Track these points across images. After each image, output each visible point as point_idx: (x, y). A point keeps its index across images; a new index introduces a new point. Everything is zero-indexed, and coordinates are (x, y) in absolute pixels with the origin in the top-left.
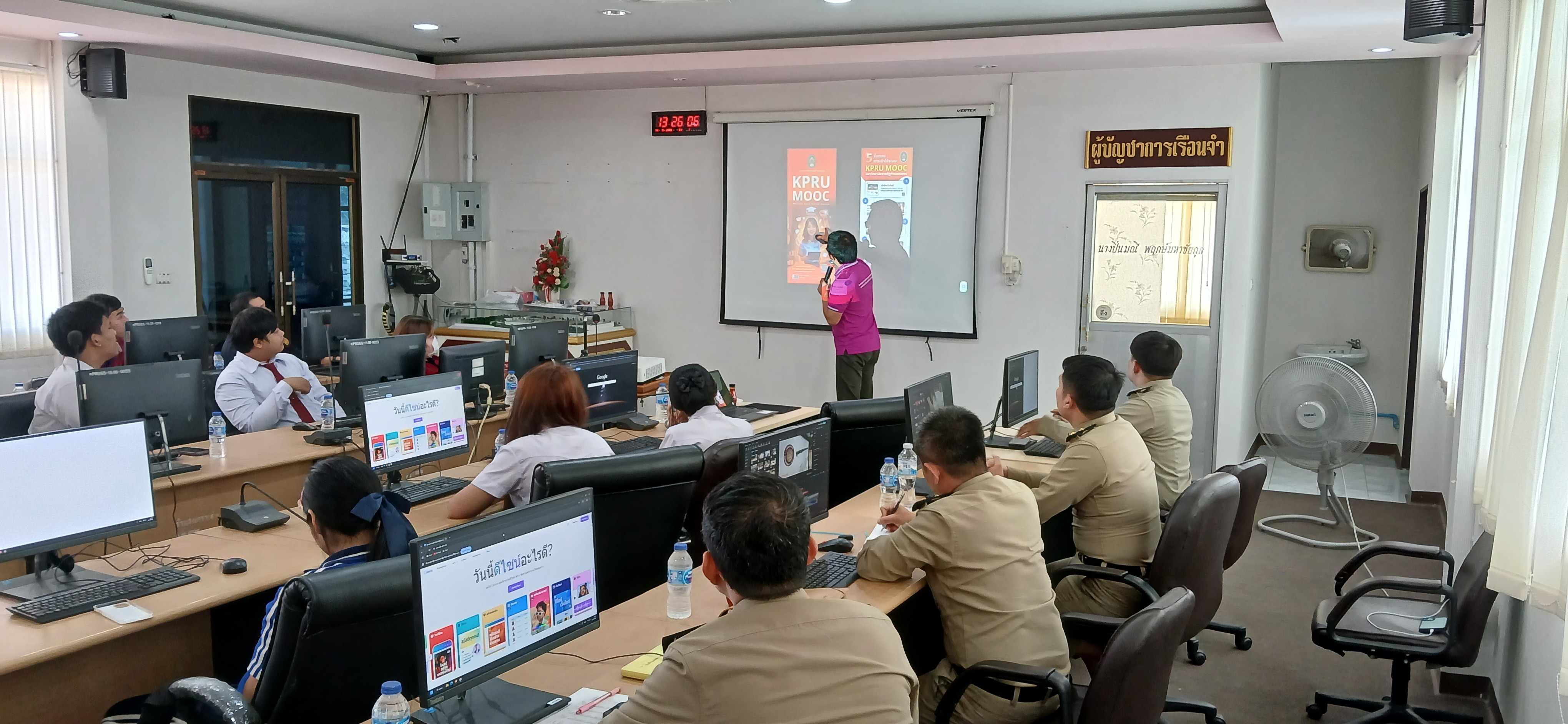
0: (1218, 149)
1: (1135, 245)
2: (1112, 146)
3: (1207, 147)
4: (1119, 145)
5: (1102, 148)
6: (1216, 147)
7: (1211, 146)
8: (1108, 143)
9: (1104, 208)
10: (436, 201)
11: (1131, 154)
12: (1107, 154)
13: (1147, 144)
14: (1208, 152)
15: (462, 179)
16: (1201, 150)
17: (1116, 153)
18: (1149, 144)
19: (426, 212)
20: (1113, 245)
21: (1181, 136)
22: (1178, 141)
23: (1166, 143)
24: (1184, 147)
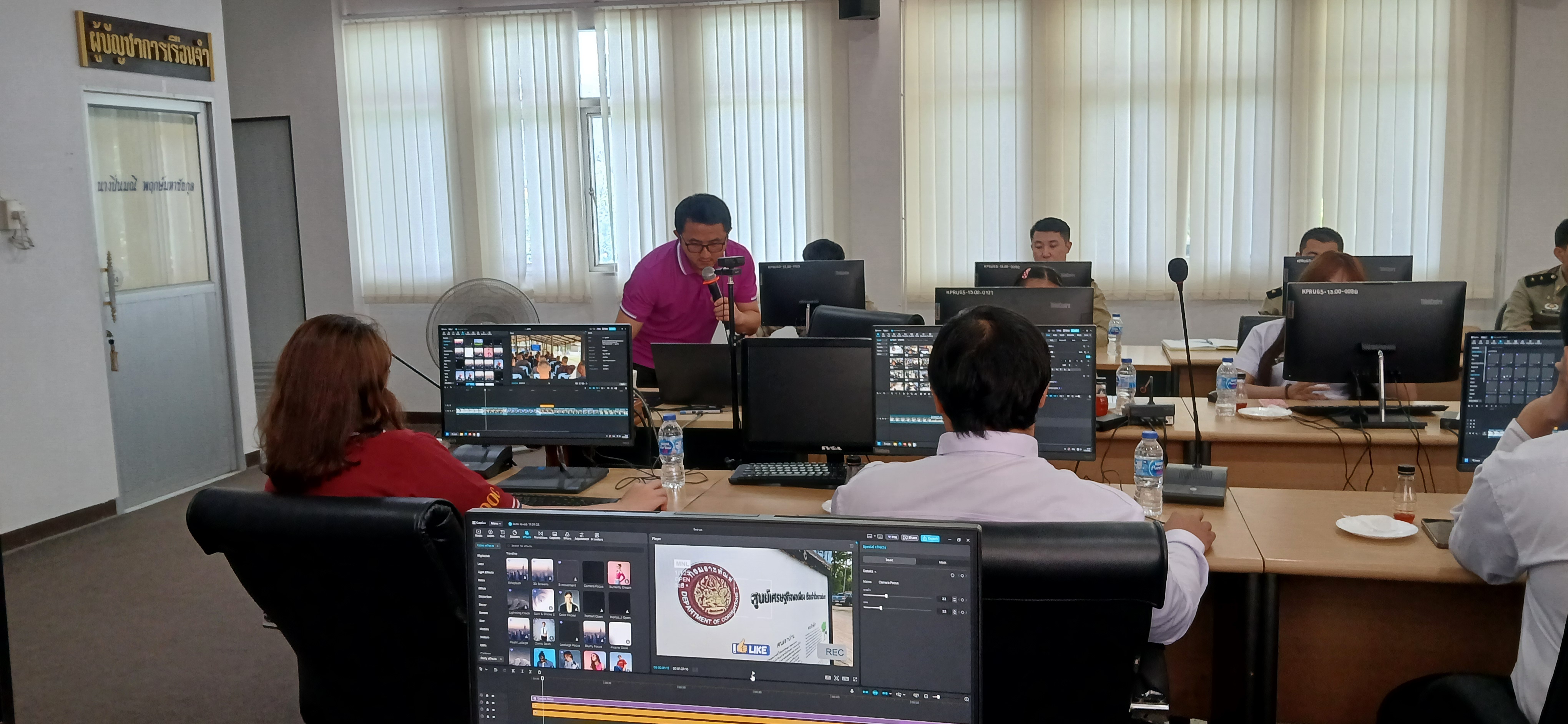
0: (204, 58)
1: (134, 181)
2: (111, 38)
3: (196, 54)
4: (117, 37)
5: (101, 39)
6: (203, 56)
7: (199, 54)
8: (105, 32)
11: (131, 52)
12: (108, 49)
13: (144, 40)
14: (197, 61)
16: (192, 57)
17: (116, 48)
18: (146, 42)
20: (112, 181)
21: (172, 36)
22: (171, 43)
23: (161, 43)
24: (177, 52)
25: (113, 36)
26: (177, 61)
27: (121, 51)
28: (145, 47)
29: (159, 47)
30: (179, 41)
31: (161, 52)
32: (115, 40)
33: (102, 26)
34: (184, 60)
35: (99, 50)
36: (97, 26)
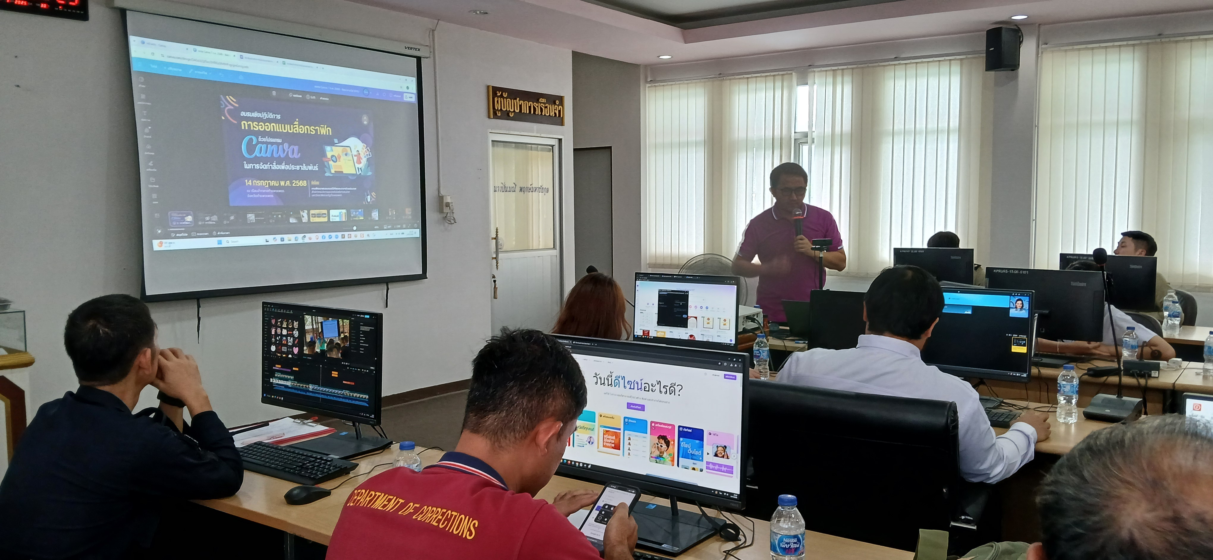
1: (514, 186)
2: (506, 101)
4: (510, 100)
5: (501, 102)
6: (559, 111)
7: (556, 109)
8: (504, 98)
11: (517, 109)
12: (504, 108)
14: (555, 113)
16: (552, 111)
17: (509, 107)
18: (526, 103)
20: (502, 186)
21: (541, 99)
22: (541, 103)
23: (535, 103)
24: (544, 108)
25: (508, 99)
26: (543, 114)
27: (512, 109)
28: (525, 107)
29: (534, 107)
30: (546, 102)
31: (534, 109)
32: (509, 102)
33: (502, 94)
34: (547, 113)
35: (499, 109)
36: (499, 94)
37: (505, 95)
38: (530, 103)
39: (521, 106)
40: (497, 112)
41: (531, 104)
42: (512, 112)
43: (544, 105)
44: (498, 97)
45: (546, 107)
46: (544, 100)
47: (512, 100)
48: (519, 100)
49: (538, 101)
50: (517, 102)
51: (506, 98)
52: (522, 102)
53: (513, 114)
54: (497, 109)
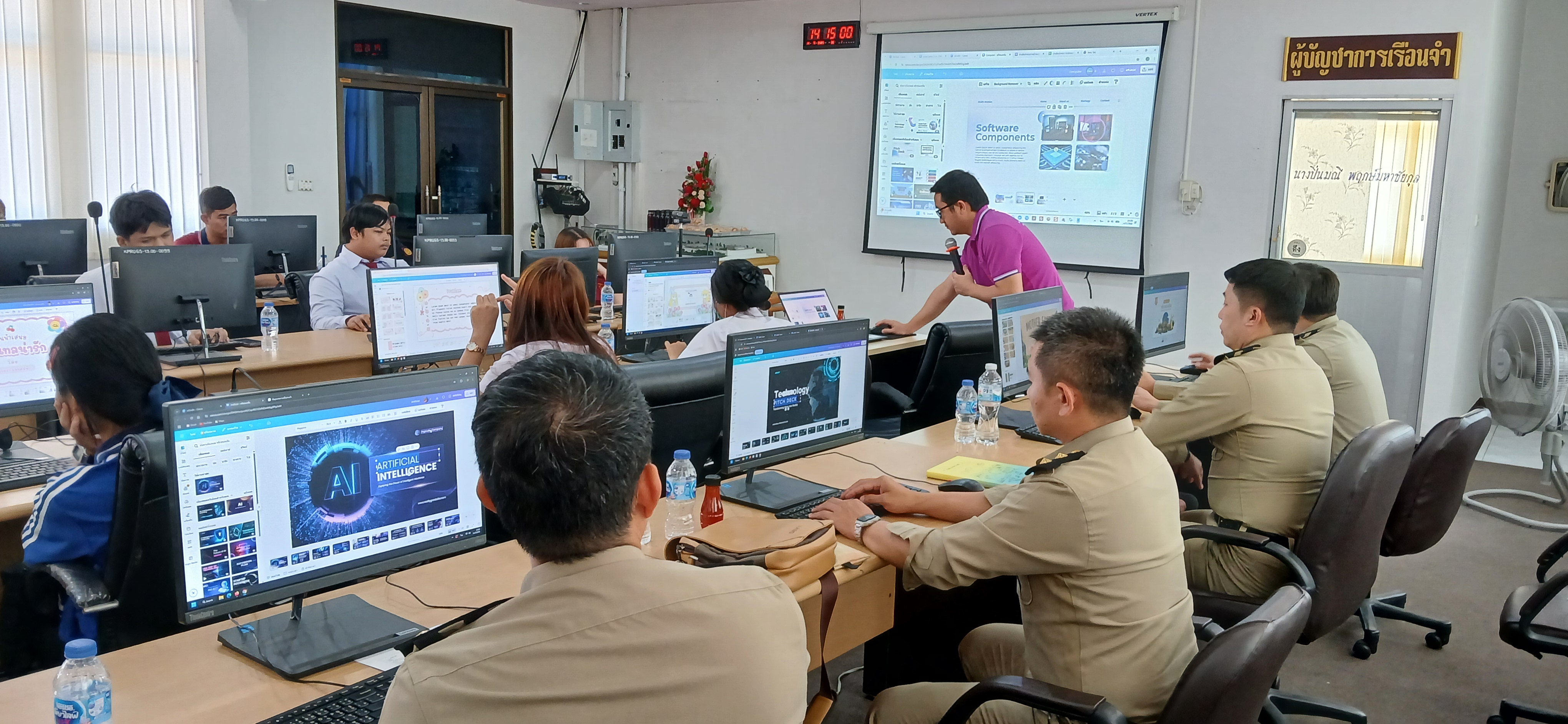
0: (1443, 58)
1: (1338, 171)
2: (1315, 55)
3: (1429, 56)
4: (1323, 53)
5: (1303, 57)
6: (1443, 55)
7: (1434, 55)
9: (1303, 128)
10: (588, 119)
11: (1337, 64)
12: (1309, 64)
13: (1357, 52)
14: (1431, 62)
15: (614, 98)
16: (1423, 59)
17: (1320, 63)
18: (1360, 53)
19: (576, 130)
20: (1312, 170)
21: (1395, 44)
22: (1394, 49)
23: (1381, 51)
24: (1401, 57)
25: (1318, 53)
26: (1400, 64)
27: (1325, 64)
28: (1356, 58)
29: (1376, 54)
30: (1407, 46)
31: (1378, 60)
32: (1320, 56)
33: (1307, 46)
34: (1410, 62)
35: (1299, 66)
36: (1299, 46)
37: (1311, 46)
38: (1368, 53)
39: (1346, 59)
40: (1294, 72)
41: (1370, 54)
42: (1325, 69)
43: (1403, 52)
44: (1298, 51)
45: (1405, 55)
46: (1402, 45)
47: (1329, 53)
48: (1344, 51)
49: (1388, 47)
50: (1338, 54)
51: (1316, 51)
52: (1351, 52)
53: (1327, 71)
54: (1293, 66)
